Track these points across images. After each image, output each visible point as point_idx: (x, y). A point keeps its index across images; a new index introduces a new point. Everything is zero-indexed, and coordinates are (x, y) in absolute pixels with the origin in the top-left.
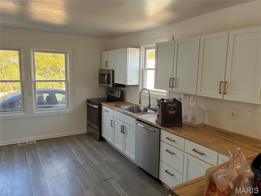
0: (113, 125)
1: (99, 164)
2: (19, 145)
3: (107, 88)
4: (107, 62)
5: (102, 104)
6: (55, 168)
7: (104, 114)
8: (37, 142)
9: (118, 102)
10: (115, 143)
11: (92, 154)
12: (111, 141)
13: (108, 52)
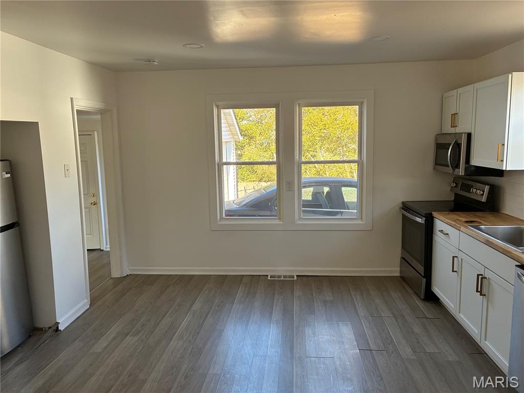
0: (458, 269)
1: (412, 357)
2: (269, 278)
3: (454, 178)
4: (454, 115)
5: (435, 214)
6: (316, 338)
7: (438, 238)
8: (300, 278)
9: (479, 214)
10: (461, 315)
11: (400, 329)
12: (453, 307)
13: (460, 90)
